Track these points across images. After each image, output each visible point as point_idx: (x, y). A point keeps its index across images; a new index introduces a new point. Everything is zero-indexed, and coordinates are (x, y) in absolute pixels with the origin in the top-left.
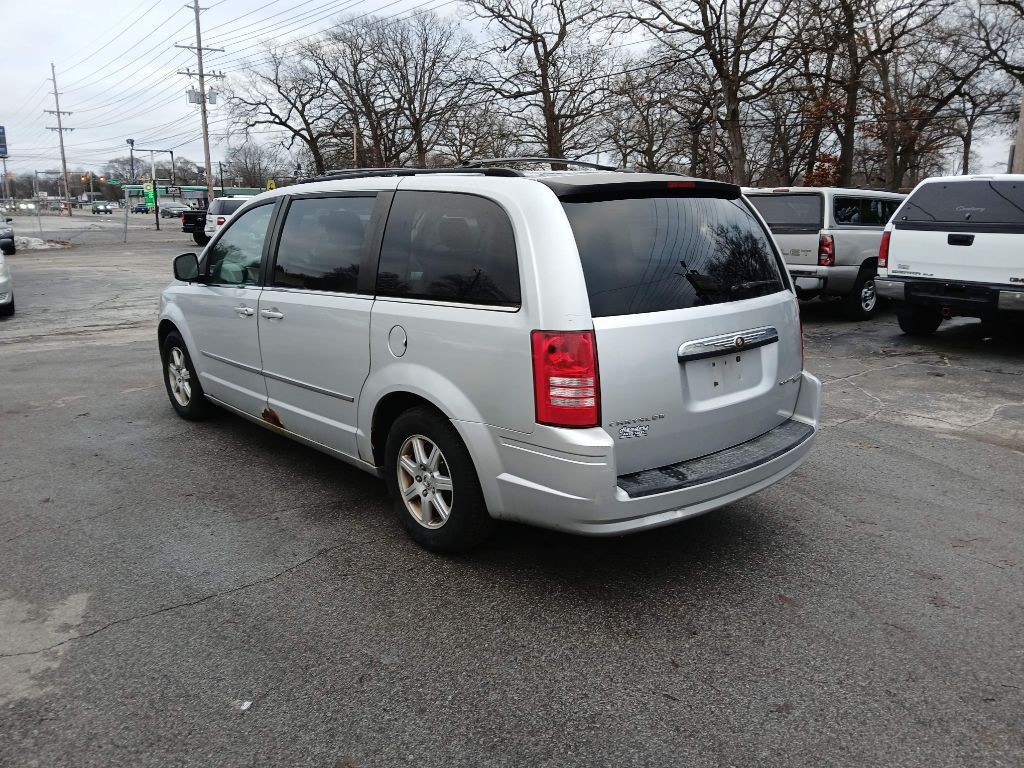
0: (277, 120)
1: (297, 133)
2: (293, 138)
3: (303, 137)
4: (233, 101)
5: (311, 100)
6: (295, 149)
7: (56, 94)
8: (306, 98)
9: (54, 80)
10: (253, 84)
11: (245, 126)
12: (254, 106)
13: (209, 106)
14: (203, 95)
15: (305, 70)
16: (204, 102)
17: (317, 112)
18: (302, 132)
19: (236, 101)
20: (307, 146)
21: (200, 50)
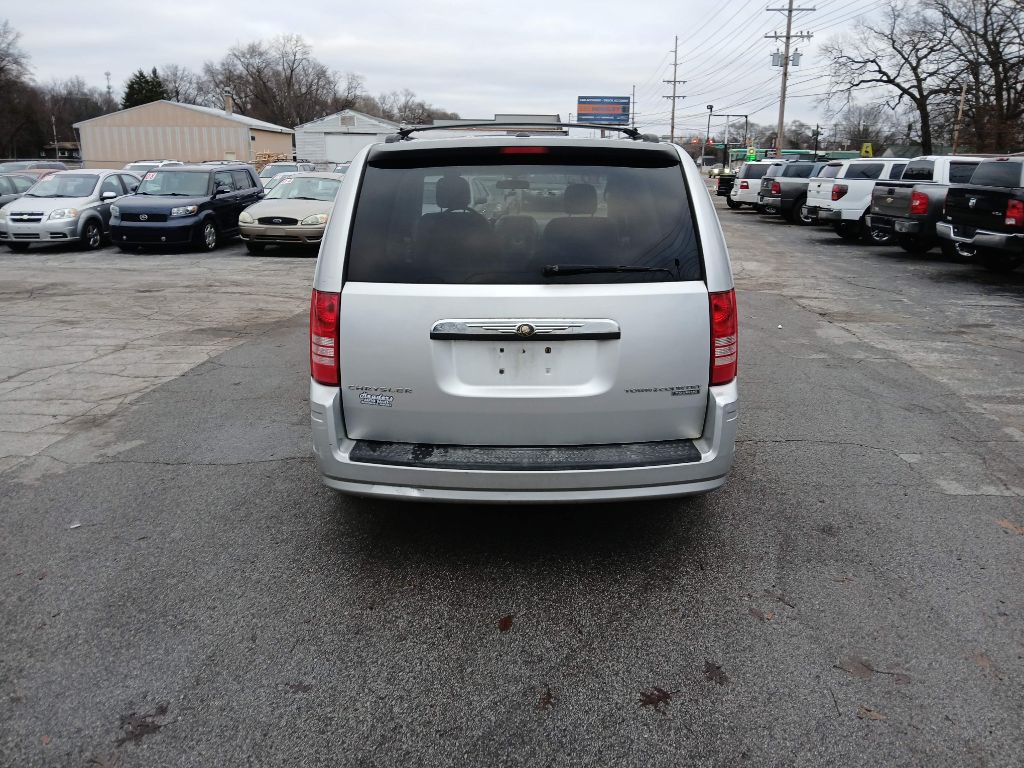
0: (885, 78)
1: (905, 91)
2: (901, 96)
3: (912, 96)
4: (841, 60)
5: (929, 53)
6: (900, 109)
7: (676, 65)
8: (922, 53)
9: (676, 52)
10: (865, 41)
11: (849, 86)
12: (861, 65)
13: (790, 68)
14: (787, 58)
15: (925, 21)
16: (787, 64)
17: (932, 68)
18: (911, 90)
19: (843, 60)
20: (915, 105)
21: (790, 11)
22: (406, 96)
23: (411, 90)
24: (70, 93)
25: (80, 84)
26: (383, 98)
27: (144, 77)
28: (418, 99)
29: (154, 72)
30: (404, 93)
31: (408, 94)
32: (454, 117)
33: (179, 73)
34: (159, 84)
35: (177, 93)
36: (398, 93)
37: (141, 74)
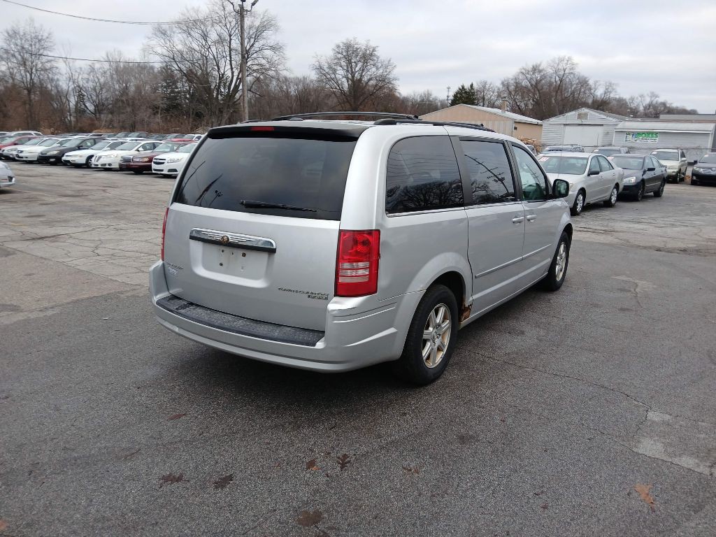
22: (651, 97)
23: (656, 93)
24: (423, 100)
25: (429, 95)
26: (632, 99)
27: (465, 89)
28: (661, 100)
29: (472, 86)
30: (650, 95)
31: (653, 95)
32: (693, 113)
33: (487, 86)
34: (473, 94)
35: (484, 99)
36: (645, 95)
37: (463, 87)
